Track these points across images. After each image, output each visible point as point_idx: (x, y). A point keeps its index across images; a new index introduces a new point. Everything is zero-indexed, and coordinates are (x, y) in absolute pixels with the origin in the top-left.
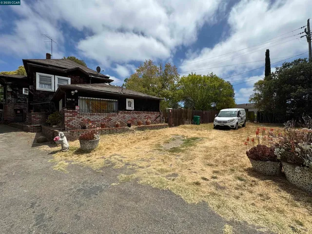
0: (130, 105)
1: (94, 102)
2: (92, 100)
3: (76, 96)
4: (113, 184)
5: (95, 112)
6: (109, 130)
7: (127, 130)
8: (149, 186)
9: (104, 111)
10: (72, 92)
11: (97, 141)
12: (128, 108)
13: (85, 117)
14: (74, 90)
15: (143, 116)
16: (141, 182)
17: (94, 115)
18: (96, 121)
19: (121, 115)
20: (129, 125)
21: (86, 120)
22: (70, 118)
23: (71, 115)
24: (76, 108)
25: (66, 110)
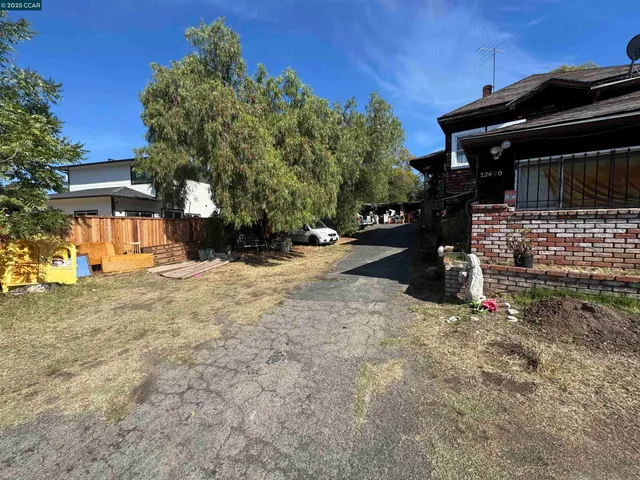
3: (507, 162)
5: (582, 207)
10: (494, 151)
13: (537, 226)
14: (499, 144)
17: (575, 217)
18: (584, 240)
21: (539, 235)
22: (487, 227)
23: (488, 219)
24: (507, 197)
25: (476, 205)
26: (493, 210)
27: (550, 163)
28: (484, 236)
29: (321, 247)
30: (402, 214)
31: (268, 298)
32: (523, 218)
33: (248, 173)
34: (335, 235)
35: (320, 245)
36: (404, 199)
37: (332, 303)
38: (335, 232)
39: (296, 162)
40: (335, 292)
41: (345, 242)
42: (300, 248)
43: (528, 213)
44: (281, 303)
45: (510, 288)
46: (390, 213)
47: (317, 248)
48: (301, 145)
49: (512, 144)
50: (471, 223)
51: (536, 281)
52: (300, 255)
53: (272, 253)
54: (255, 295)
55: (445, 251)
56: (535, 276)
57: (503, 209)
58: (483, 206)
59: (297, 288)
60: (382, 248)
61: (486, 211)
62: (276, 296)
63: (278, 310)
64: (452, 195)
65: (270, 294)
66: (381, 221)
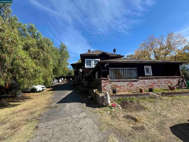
2: (118, 69)
14: (106, 64)
17: (120, 81)
18: (122, 86)
21: (115, 85)
22: (105, 84)
23: (105, 82)
24: (108, 76)
25: (102, 78)
26: (106, 79)
27: (115, 69)
28: (104, 86)
29: (38, 93)
30: (65, 79)
31: (25, 127)
32: (112, 81)
33: (7, 59)
34: (44, 87)
35: (37, 92)
36: (65, 75)
37: (65, 119)
38: (44, 86)
39: (35, 58)
40: (62, 112)
41: (48, 90)
42: (27, 95)
43: (113, 80)
44: (37, 127)
45: (115, 99)
46: (62, 79)
47: (36, 94)
48: (39, 52)
49: (109, 64)
50: (101, 83)
51: (119, 97)
52: (29, 98)
53: (11, 99)
54: (13, 128)
55: (96, 91)
56: (119, 96)
57: (107, 79)
58: (104, 78)
59: (40, 115)
60: (65, 91)
61: (105, 80)
62: (31, 124)
63: (38, 132)
64: (85, 75)
65: (25, 124)
66: (59, 82)
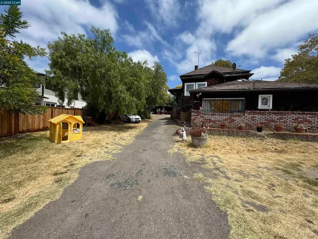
0: (265, 103)
1: (216, 102)
2: (215, 100)
3: (200, 99)
4: (185, 177)
5: (217, 112)
6: (228, 131)
7: (254, 135)
8: (211, 196)
9: (226, 111)
10: (197, 95)
11: (204, 139)
12: (260, 106)
13: (207, 117)
14: (199, 93)
15: (290, 118)
16: (208, 188)
17: (215, 115)
19: (248, 116)
20: (259, 130)
21: (208, 119)
22: (195, 117)
24: (200, 109)
26: (197, 112)
27: (210, 100)
32: (204, 114)
36: (165, 105)
49: (202, 94)
58: (194, 111)
